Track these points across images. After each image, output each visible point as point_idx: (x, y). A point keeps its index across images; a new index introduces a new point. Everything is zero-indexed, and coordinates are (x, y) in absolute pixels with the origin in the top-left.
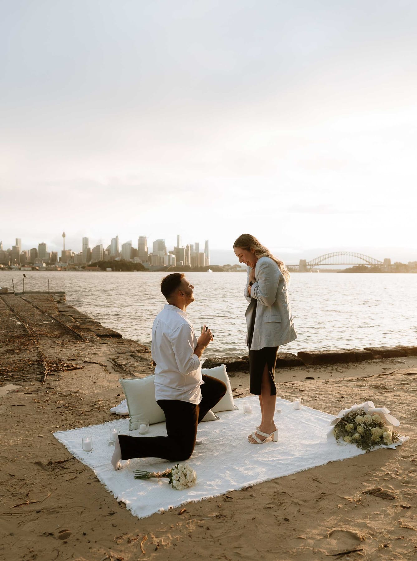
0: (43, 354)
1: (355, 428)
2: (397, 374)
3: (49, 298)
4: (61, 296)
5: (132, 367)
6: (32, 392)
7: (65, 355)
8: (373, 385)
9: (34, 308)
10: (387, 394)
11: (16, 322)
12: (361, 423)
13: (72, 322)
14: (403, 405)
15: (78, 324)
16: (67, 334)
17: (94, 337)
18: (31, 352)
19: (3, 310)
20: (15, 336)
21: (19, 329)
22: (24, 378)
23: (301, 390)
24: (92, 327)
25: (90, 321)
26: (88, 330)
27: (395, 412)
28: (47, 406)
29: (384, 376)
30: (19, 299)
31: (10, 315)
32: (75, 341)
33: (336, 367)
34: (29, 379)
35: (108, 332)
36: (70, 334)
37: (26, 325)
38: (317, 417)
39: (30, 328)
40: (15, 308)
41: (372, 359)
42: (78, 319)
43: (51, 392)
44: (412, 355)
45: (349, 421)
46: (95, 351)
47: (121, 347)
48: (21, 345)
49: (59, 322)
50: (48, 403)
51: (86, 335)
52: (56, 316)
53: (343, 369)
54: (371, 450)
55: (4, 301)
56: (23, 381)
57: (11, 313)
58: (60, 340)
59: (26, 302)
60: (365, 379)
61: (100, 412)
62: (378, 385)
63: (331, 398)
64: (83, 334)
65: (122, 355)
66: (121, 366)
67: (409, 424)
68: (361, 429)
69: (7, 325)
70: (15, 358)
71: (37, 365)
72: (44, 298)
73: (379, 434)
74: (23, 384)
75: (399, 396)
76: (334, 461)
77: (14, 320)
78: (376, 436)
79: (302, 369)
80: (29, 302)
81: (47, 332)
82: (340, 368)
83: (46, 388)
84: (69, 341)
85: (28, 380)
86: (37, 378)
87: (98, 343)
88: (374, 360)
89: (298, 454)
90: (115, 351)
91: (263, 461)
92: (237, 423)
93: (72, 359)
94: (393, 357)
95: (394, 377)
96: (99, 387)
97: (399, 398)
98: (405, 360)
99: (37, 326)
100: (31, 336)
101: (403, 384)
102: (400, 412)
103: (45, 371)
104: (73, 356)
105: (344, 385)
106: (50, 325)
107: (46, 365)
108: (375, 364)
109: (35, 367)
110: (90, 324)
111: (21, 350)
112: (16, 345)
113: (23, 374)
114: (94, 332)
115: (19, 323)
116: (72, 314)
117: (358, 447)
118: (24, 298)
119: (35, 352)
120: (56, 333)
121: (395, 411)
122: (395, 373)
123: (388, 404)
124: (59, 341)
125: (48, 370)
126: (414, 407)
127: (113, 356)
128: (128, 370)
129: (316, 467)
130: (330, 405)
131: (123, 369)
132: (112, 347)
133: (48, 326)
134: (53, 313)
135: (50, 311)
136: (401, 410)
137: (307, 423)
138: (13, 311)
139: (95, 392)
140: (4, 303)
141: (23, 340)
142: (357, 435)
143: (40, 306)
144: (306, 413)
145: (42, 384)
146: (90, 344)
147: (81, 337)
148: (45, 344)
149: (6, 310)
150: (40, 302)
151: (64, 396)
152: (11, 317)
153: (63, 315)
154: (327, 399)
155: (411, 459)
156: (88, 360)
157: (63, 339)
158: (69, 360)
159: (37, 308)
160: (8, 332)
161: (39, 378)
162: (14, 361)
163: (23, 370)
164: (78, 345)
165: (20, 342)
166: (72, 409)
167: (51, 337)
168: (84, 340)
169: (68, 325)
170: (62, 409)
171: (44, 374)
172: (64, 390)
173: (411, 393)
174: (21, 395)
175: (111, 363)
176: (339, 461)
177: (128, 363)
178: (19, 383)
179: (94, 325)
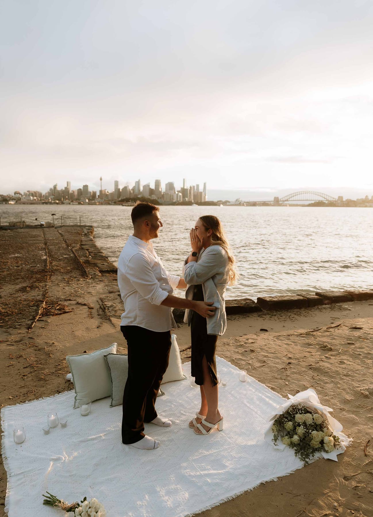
0: (47, 292)
1: (295, 428)
2: (344, 327)
3: (79, 232)
4: (89, 229)
5: (114, 310)
6: (15, 342)
7: (65, 294)
8: (320, 343)
9: (64, 242)
10: (333, 360)
11: (43, 256)
12: (300, 423)
13: (86, 257)
14: (347, 379)
15: (90, 259)
16: (77, 269)
17: (97, 274)
18: (40, 289)
19: (39, 243)
20: (35, 271)
21: (42, 263)
22: (17, 324)
23: (252, 351)
24: (99, 262)
25: (100, 255)
26: (95, 265)
27: (339, 390)
28: (18, 364)
29: (331, 330)
30: (56, 233)
31: (41, 248)
32: (80, 277)
33: (289, 314)
34: (20, 325)
35: (110, 267)
36: (79, 270)
37: (50, 259)
38: (260, 395)
39: (51, 262)
40: (49, 241)
41: (322, 305)
42: (92, 253)
43: (30, 344)
44: (358, 300)
45: (289, 418)
46: (91, 290)
47: (114, 285)
48: (35, 282)
49: (76, 256)
50: (19, 360)
51: (91, 271)
52: (76, 250)
53: (296, 316)
54: (310, 462)
55: (44, 235)
56: (14, 328)
57: (44, 247)
58: (68, 276)
59: (60, 236)
60: (315, 333)
61: (59, 376)
62: (325, 344)
63: (278, 363)
64: (88, 270)
65: (111, 295)
66: (105, 309)
67: (353, 412)
68: (301, 430)
69: (35, 259)
70: (23, 297)
71: (36, 306)
72: (76, 231)
73: (319, 439)
74: (11, 332)
75: (344, 363)
76: (266, 482)
77: (43, 253)
78: (316, 442)
79: (259, 316)
80: (62, 235)
81: (61, 267)
82: (293, 315)
83: (29, 338)
84: (75, 278)
85: (18, 327)
86: (27, 324)
87: (98, 280)
88: (324, 306)
89: (230, 465)
90: (107, 290)
91: (190, 475)
92: (180, 401)
93: (68, 300)
94: (341, 302)
95: (340, 331)
96: (75, 337)
97: (344, 366)
98: (351, 306)
99: (58, 260)
100: (47, 272)
101: (349, 343)
102: (344, 389)
103: (37, 315)
104: (71, 295)
105: (294, 342)
106: (68, 260)
107: (42, 307)
108: (324, 311)
109: (33, 309)
110: (99, 258)
111: (32, 287)
112: (31, 281)
113: (18, 319)
114: (99, 267)
115: (45, 257)
116: (89, 248)
117: (296, 456)
118: (60, 232)
119: (43, 290)
120: (69, 268)
121: (339, 388)
122: (342, 325)
123: (333, 377)
124: (66, 277)
125: (40, 315)
126: (359, 381)
127: (103, 296)
128: (108, 314)
129: (246, 493)
130: (276, 375)
131: (105, 313)
132: (107, 286)
133: (66, 261)
134: (75, 247)
135: (73, 245)
136: (346, 386)
137: (248, 405)
138: (46, 244)
139: (68, 345)
140: (43, 236)
141: (39, 276)
142: (296, 438)
143: (68, 240)
144: (251, 388)
145: (28, 332)
146: (90, 281)
147: (86, 273)
148: (54, 280)
149: (41, 243)
150: (70, 236)
151: (39, 350)
152: (42, 251)
153: (83, 249)
154: (274, 365)
155: (354, 484)
156: (80, 300)
157: (72, 274)
158: (66, 300)
159: (66, 242)
160: (32, 267)
161: (28, 324)
162: (20, 300)
163: (21, 313)
164: (80, 282)
165: (36, 278)
166: (36, 371)
167: (62, 273)
168: (87, 276)
169: (82, 260)
170: (28, 369)
171: (35, 319)
172: (42, 342)
173: (356, 357)
174: (3, 347)
175: (99, 304)
176: (272, 482)
177: (111, 306)
178: (9, 330)
179: (101, 259)
